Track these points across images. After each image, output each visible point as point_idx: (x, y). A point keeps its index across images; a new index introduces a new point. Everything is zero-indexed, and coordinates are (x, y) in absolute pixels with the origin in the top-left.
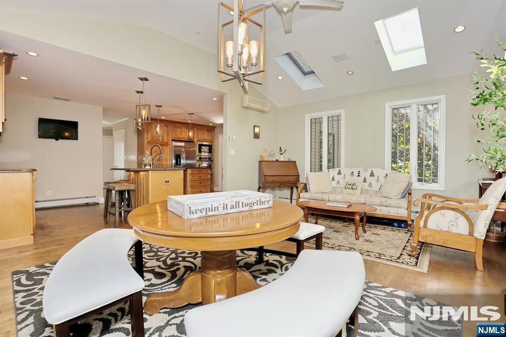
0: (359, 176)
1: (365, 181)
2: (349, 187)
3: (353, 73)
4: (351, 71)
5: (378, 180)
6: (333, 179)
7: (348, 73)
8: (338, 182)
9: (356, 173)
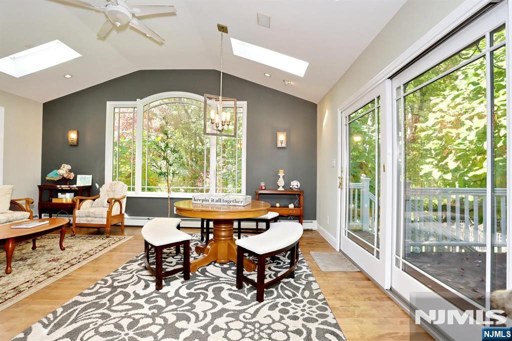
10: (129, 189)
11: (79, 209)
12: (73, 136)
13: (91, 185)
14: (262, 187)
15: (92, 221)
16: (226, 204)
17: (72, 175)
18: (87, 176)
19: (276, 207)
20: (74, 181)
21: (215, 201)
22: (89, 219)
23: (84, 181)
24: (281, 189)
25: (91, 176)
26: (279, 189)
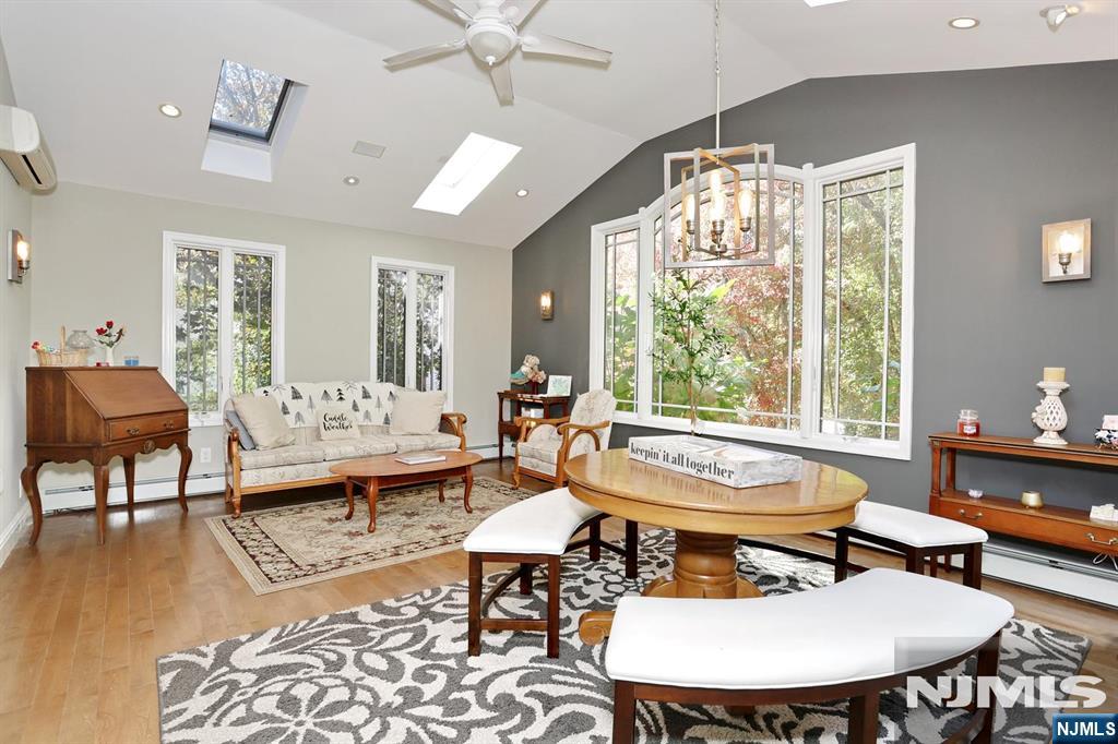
0: (341, 398)
1: (355, 407)
2: (334, 423)
3: (357, 181)
4: (354, 178)
5: (379, 405)
6: (285, 411)
7: (346, 181)
8: (299, 416)
9: (334, 395)
10: (619, 407)
11: (525, 440)
12: (546, 301)
13: (569, 395)
14: (962, 425)
15: (538, 466)
16: (693, 472)
17: (541, 377)
18: (564, 378)
19: (1024, 506)
20: (543, 387)
21: (670, 459)
22: (534, 461)
23: (558, 386)
24: (1049, 440)
25: (570, 378)
26: (1040, 441)
